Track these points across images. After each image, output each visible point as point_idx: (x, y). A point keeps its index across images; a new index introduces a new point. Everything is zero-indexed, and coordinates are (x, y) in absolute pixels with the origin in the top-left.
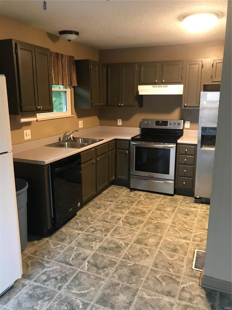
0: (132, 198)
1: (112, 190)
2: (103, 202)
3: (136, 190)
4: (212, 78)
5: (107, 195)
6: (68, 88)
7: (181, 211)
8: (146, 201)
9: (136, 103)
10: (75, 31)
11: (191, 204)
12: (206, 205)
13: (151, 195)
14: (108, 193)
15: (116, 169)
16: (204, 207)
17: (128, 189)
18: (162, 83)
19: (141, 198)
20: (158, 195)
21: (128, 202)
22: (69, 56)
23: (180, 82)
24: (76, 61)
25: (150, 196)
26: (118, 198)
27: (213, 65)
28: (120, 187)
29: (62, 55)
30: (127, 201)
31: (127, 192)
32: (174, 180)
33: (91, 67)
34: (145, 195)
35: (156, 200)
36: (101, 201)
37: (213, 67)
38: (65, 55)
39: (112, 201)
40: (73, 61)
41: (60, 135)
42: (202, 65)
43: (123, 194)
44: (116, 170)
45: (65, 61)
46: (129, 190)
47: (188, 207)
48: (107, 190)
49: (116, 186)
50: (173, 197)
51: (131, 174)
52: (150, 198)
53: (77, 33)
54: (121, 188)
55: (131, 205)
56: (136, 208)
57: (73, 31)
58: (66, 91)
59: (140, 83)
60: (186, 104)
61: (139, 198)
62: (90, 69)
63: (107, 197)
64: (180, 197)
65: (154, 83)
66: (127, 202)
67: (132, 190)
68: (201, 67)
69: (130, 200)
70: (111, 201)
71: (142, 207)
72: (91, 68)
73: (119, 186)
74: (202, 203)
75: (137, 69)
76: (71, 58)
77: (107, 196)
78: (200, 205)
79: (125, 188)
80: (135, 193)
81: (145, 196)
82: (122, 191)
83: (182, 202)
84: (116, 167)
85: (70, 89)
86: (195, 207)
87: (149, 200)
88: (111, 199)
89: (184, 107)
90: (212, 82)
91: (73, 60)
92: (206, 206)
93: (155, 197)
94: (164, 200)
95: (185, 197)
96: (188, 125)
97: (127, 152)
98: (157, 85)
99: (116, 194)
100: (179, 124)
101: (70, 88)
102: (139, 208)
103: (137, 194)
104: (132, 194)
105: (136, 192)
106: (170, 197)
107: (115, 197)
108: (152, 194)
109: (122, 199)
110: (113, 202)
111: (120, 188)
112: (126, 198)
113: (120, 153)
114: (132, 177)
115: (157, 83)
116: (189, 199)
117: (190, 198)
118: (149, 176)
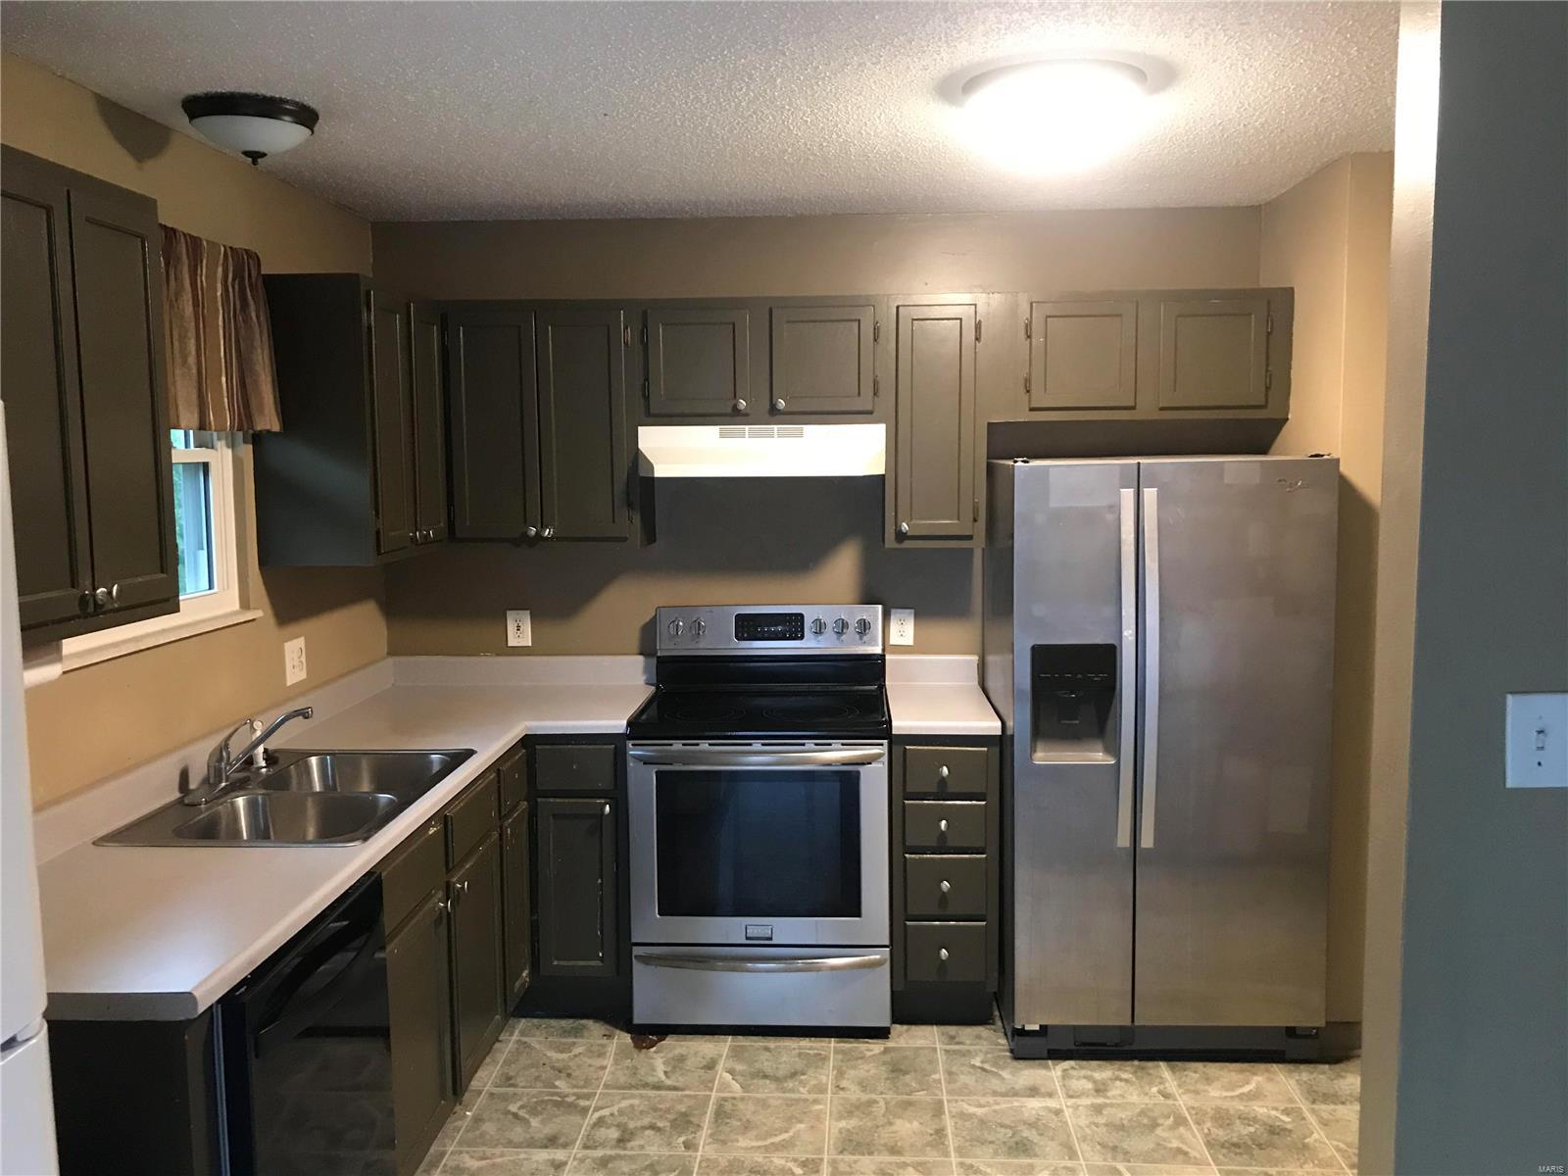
0: (672, 1094)
1: (524, 1060)
2: (502, 1155)
3: (667, 1035)
4: (1028, 391)
5: (505, 1098)
6: (221, 445)
7: (978, 1133)
8: (758, 1100)
9: (631, 525)
10: (296, 104)
11: (1005, 1074)
12: (1082, 1068)
13: (767, 1049)
14: (508, 1080)
15: (535, 917)
16: (1078, 1079)
17: (618, 1032)
18: (774, 415)
19: (724, 1087)
20: (805, 1043)
21: (659, 1129)
22: (231, 248)
23: (870, 408)
24: (270, 282)
25: (765, 1062)
26: (584, 1111)
27: (1028, 327)
28: (564, 1023)
29: (195, 243)
30: (646, 1121)
31: (622, 1054)
32: (887, 943)
33: (370, 318)
34: (737, 1054)
35: (813, 1082)
36: (489, 1151)
37: (1029, 337)
38: (208, 242)
39: (562, 1140)
40: (254, 280)
41: (184, 752)
42: (978, 326)
43: (606, 1076)
44: (535, 928)
45: (211, 276)
46: (627, 1038)
47: (999, 1099)
48: (495, 1062)
49: (535, 1021)
50: (890, 1044)
51: (634, 940)
52: (769, 1071)
53: (306, 116)
54: (576, 1032)
55: (688, 1146)
56: (723, 1163)
57: (282, 101)
58: (206, 466)
59: (648, 414)
60: (905, 527)
61: (708, 1084)
62: (365, 330)
63: (515, 1116)
64: (926, 1038)
65: (728, 415)
66: (653, 1127)
67: (648, 1035)
68: (973, 337)
69: (668, 1111)
70: (552, 1142)
71: (755, 1144)
72: (369, 328)
73: (553, 1022)
74: (1057, 1055)
75: (627, 335)
76: (242, 262)
77: (513, 1108)
78: (1047, 1068)
79: (595, 1029)
80: (670, 1055)
81: (739, 1067)
82: (590, 1052)
83: (954, 1069)
84: (534, 907)
85: (230, 451)
86: (1033, 1091)
87: (773, 1086)
88: (543, 1122)
89: (893, 537)
90: (1032, 409)
91: (254, 273)
92: (1083, 1073)
93: (799, 1065)
94: (852, 1073)
95: (952, 1030)
96: (903, 630)
97: (607, 807)
98: (747, 427)
99: (562, 1085)
100: (864, 627)
101: (232, 445)
102: (739, 1154)
103: (682, 1059)
104: (658, 1060)
105: (673, 1045)
106: (875, 1047)
107: (563, 1105)
108: (772, 1043)
109: (615, 1109)
110: (565, 1146)
111: (565, 1033)
112: (636, 1102)
113: (554, 815)
114: (646, 960)
115: (747, 415)
116: (983, 1043)
117: (979, 1037)
118: (747, 938)
